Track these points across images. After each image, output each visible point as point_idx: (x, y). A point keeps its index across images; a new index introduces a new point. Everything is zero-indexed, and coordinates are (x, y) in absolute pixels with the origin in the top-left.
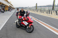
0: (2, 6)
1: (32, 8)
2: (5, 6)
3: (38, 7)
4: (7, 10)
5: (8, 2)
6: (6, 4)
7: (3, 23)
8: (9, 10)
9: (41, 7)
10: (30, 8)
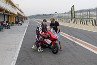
1: (63, 15)
4: (13, 23)
5: (13, 5)
10: (60, 16)
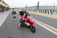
0: (1, 7)
2: (3, 7)
3: (28, 7)
4: (5, 10)
5: (6, 4)
6: (4, 6)
7: (3, 20)
8: (7, 10)
9: (29, 7)
10: (22, 8)
